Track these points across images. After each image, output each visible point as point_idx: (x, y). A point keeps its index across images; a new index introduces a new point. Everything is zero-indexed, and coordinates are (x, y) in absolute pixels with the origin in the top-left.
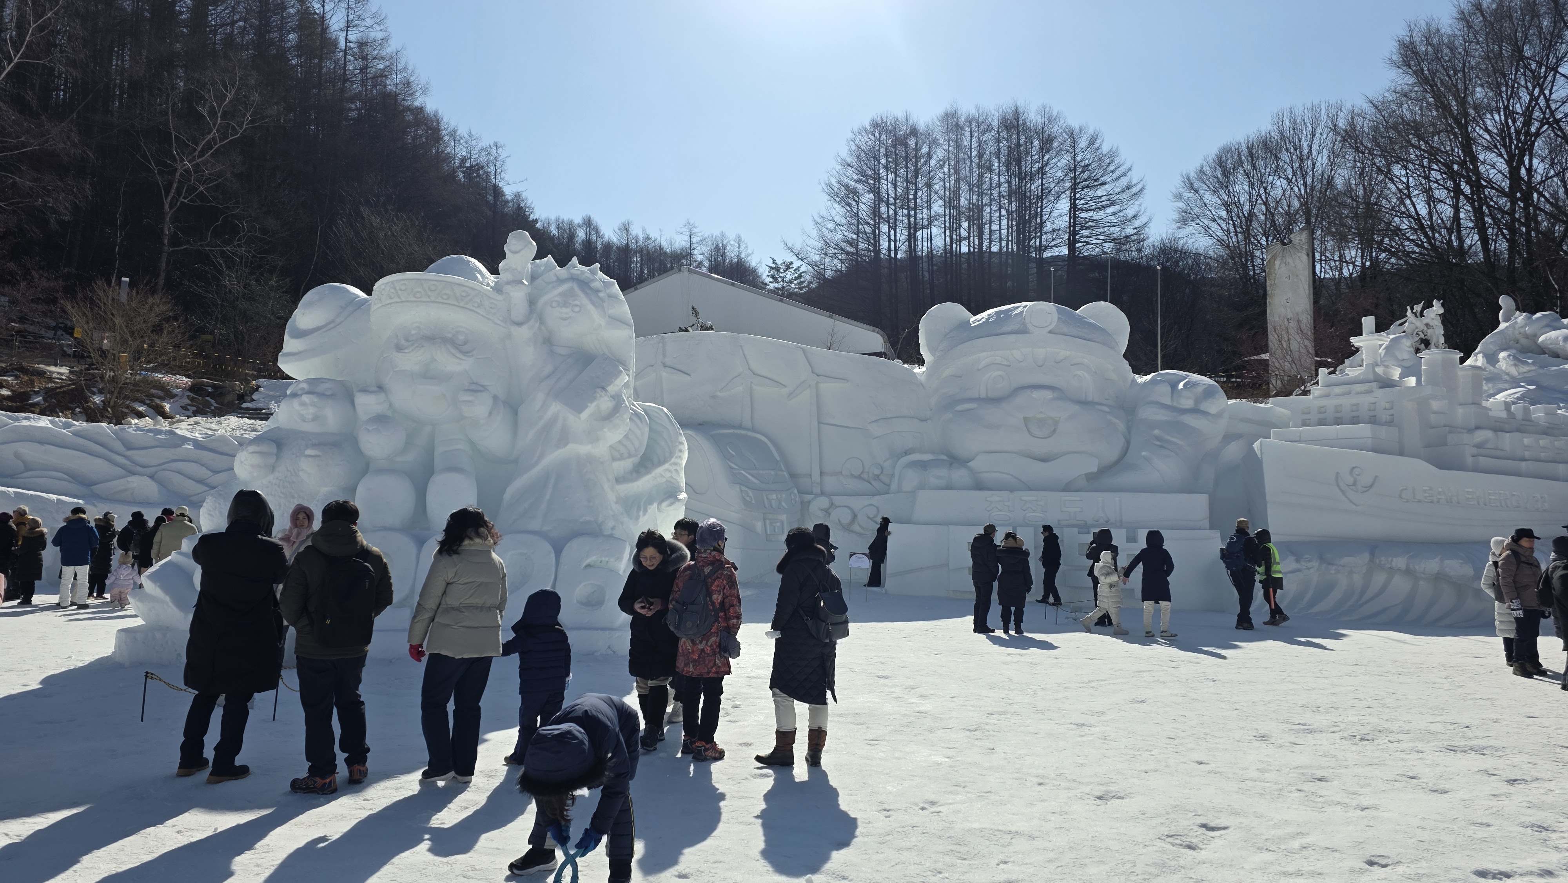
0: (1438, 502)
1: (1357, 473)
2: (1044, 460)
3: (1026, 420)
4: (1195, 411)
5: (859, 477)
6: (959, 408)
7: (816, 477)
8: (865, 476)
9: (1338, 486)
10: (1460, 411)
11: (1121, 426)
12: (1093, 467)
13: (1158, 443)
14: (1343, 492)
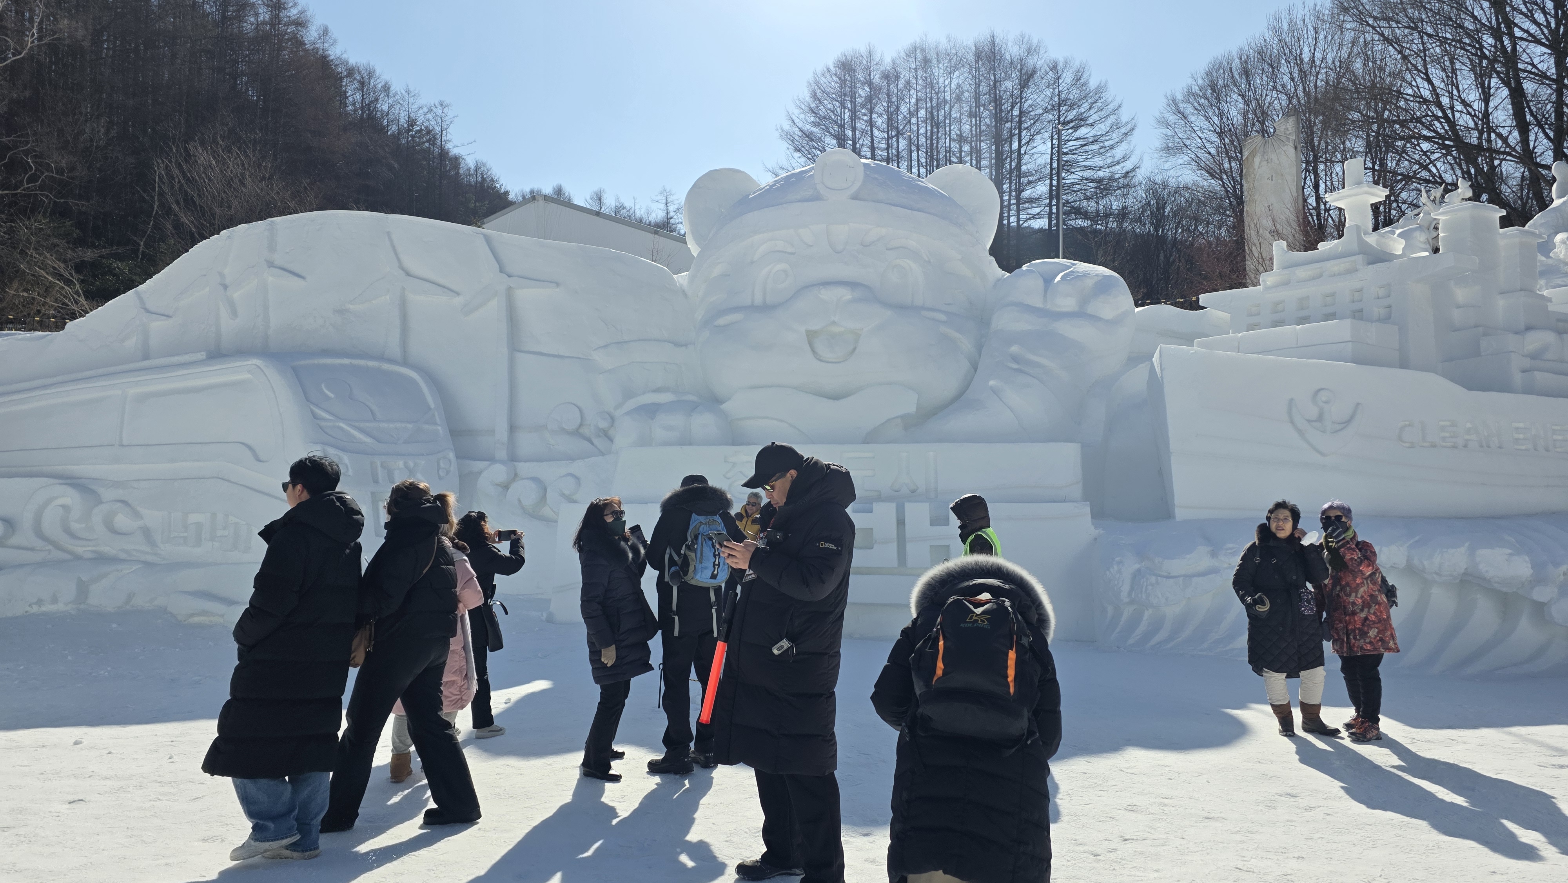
0: (1465, 446)
1: (1324, 399)
2: (835, 397)
3: (811, 336)
4: (1080, 314)
5: (576, 433)
6: (721, 321)
7: (502, 433)
8: (586, 431)
9: (1292, 422)
10: (1501, 303)
11: (966, 344)
12: (909, 405)
13: (1015, 366)
14: (1300, 432)
